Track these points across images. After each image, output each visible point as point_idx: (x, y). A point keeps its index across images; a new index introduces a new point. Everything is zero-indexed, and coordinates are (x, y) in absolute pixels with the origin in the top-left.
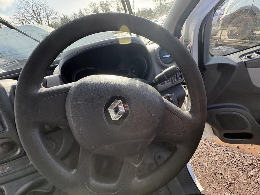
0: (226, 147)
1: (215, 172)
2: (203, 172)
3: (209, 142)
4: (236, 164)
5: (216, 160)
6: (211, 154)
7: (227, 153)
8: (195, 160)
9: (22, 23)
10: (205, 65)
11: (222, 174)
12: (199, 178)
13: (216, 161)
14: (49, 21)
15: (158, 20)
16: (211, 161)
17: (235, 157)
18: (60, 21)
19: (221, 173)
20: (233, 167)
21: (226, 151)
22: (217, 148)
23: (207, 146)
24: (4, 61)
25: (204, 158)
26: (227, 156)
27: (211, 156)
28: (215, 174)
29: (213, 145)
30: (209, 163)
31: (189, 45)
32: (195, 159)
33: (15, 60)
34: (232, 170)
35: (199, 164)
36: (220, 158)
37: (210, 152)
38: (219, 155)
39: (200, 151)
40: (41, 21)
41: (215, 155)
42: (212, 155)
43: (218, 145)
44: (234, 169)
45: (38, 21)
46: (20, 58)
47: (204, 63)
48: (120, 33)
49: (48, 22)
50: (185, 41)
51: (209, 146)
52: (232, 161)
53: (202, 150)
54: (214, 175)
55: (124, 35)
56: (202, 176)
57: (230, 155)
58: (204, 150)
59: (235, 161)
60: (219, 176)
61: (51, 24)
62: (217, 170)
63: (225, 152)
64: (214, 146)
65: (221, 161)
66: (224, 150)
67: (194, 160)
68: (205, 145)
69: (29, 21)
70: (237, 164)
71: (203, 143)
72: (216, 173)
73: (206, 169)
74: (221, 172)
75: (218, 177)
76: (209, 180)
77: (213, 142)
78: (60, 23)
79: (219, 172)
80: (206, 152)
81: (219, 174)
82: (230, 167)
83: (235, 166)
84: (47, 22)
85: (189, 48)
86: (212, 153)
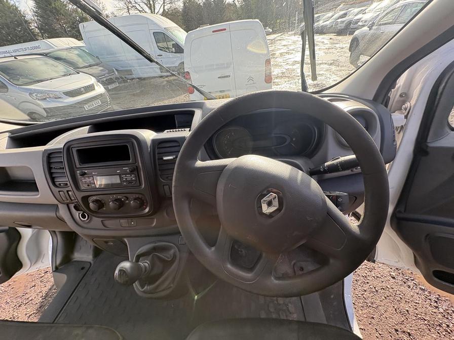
0: (439, 295)
1: (397, 327)
2: (373, 318)
3: (404, 275)
4: (449, 331)
5: (407, 309)
6: (400, 296)
7: (437, 307)
8: (364, 295)
9: (128, 7)
10: (427, 146)
11: (410, 335)
12: (364, 325)
13: (407, 311)
14: (165, 4)
15: (366, 11)
16: (395, 307)
17: (450, 318)
18: (182, 5)
19: (409, 333)
20: (439, 333)
21: (436, 302)
22: (417, 291)
23: (397, 281)
24: (101, 70)
25: (383, 298)
26: (434, 311)
27: (399, 299)
28: (397, 330)
29: (411, 283)
30: (390, 309)
31: (408, 105)
32: (365, 293)
33: (115, 70)
34: (435, 337)
35: (370, 304)
36: (416, 309)
37: (398, 292)
38: (416, 303)
39: (380, 285)
40: (154, 5)
41: (408, 300)
42: (401, 298)
43: (420, 286)
44: (440, 337)
45: (150, 4)
46: (122, 67)
47: (428, 141)
48: (279, 34)
49: (164, 7)
50: (401, 96)
51: (400, 283)
52: (441, 322)
53: (384, 284)
54: (393, 330)
55: (287, 37)
56: (370, 324)
57: (442, 311)
58: (388, 286)
59: (448, 326)
60: (403, 335)
61: (167, 10)
62: (403, 326)
63: (432, 303)
64: (411, 286)
65: (417, 314)
66: (430, 299)
67: (362, 295)
68: (394, 278)
69: (137, 5)
70: (451, 331)
71: (391, 273)
72: (399, 330)
73: (381, 317)
74: (409, 331)
75: (400, 336)
76: (380, 334)
77: (412, 279)
78: (180, 10)
79: (405, 329)
80: (391, 290)
81: (404, 332)
82: (432, 330)
83: (444, 333)
84: (162, 7)
85: (406, 110)
86: (403, 295)
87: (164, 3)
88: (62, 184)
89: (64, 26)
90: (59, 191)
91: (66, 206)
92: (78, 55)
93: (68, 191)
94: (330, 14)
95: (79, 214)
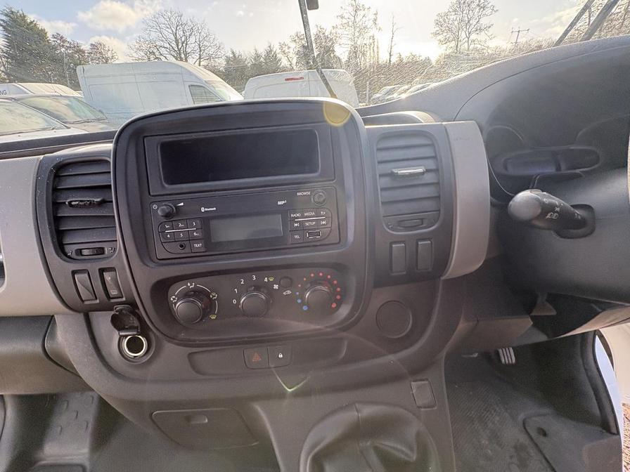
9: (149, 58)
18: (224, 63)
40: (186, 58)
69: (162, 57)
87: (200, 58)
88: (85, 252)
89: (50, 73)
90: (74, 273)
91: (81, 317)
92: (67, 105)
93: (102, 271)
94: (406, 87)
95: (121, 338)
